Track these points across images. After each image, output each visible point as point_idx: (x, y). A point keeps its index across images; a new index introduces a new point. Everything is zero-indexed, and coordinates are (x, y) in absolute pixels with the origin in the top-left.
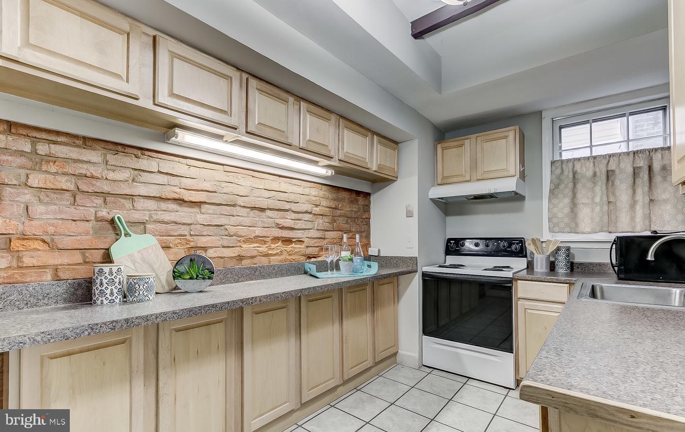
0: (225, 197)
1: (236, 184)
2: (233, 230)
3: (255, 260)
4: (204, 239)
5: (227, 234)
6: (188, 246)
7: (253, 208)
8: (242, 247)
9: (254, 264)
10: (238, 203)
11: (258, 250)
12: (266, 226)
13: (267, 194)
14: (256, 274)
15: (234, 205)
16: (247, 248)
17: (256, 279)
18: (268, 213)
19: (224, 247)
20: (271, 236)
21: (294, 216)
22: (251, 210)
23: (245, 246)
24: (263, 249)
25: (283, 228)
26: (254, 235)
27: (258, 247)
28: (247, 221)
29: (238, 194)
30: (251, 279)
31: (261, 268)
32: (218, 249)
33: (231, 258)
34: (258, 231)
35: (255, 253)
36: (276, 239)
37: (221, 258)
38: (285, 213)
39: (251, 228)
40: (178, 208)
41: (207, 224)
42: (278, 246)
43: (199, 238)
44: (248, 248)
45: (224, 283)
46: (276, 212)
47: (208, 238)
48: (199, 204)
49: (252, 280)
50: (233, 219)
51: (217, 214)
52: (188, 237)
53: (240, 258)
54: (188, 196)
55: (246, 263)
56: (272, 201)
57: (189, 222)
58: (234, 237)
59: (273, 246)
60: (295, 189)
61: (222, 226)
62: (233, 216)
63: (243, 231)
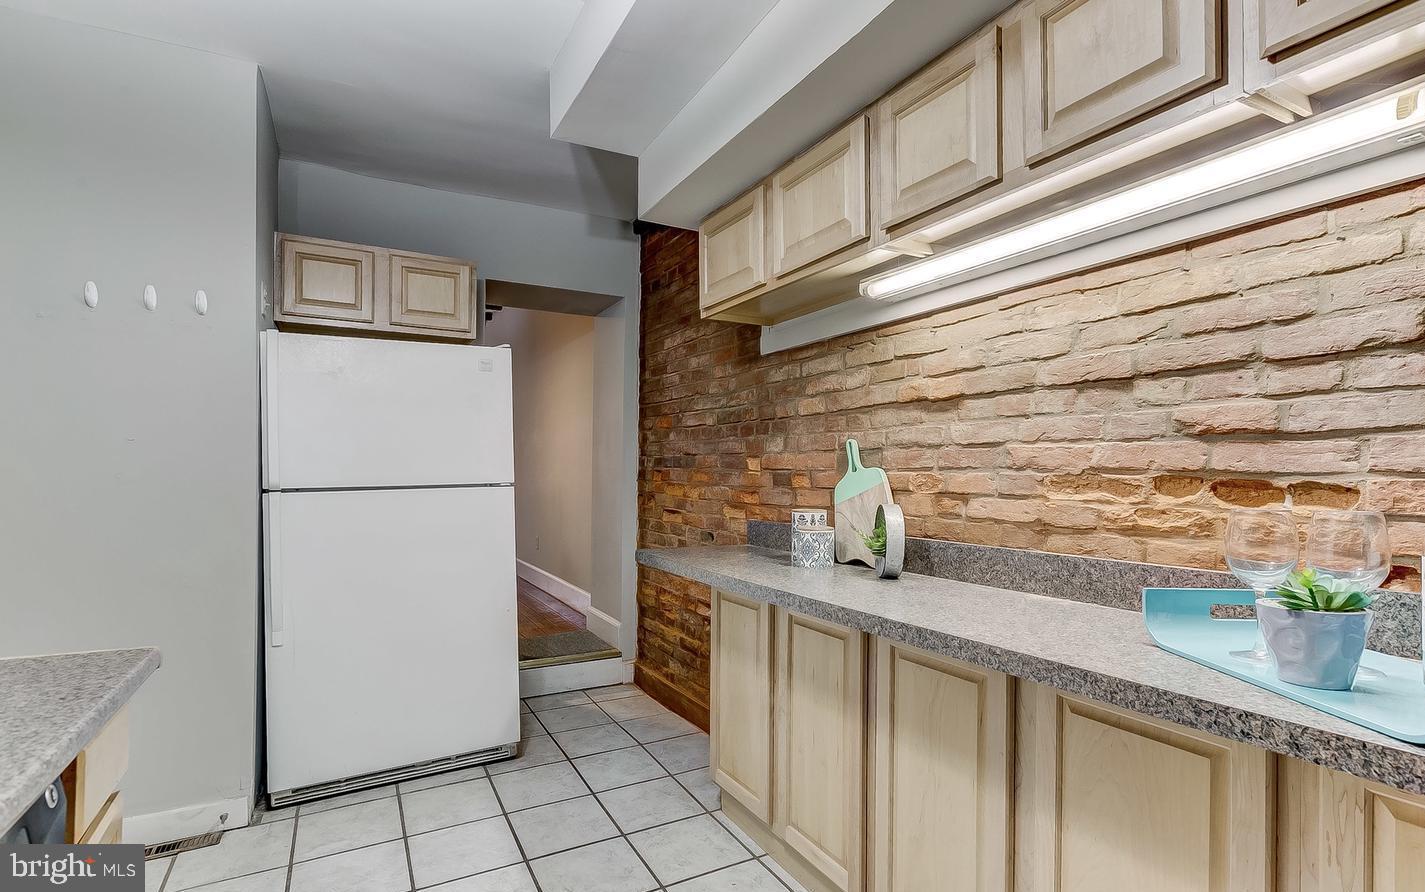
0: (1004, 371)
1: (1030, 331)
2: (1024, 452)
3: (1089, 542)
4: (961, 476)
5: (1009, 462)
6: (937, 490)
7: (1082, 385)
8: (1047, 499)
9: (1087, 553)
10: (1037, 381)
11: (1100, 515)
12: (1131, 433)
13: (1133, 328)
14: (1076, 581)
15: (1028, 389)
16: (1067, 503)
17: (1072, 596)
18: (1146, 389)
19: (1002, 496)
20: (1154, 466)
21: (1277, 379)
22: (1080, 391)
23: (1057, 497)
24: (1121, 508)
25: (1208, 435)
26: (1083, 465)
27: (1100, 502)
28: (1066, 425)
29: (1035, 355)
30: (1058, 592)
31: (1094, 566)
32: (990, 499)
33: (1019, 525)
34: (1101, 454)
35: (1089, 520)
36: (1174, 480)
37: (997, 521)
38: (1228, 374)
39: (1076, 446)
40: (924, 416)
41: (965, 442)
42: (1187, 504)
43: (952, 473)
44: (1065, 504)
45: (988, 583)
46: (1179, 382)
47: (971, 474)
48: (953, 401)
49: (1063, 595)
50: (1024, 423)
51: (988, 418)
52: (936, 473)
53: (1044, 529)
54: (935, 389)
55: (1058, 543)
56: (1159, 345)
57: (937, 441)
58: (1029, 472)
59: (1163, 501)
60: (1281, 263)
61: (999, 444)
62: (1026, 416)
63: (1052, 454)
